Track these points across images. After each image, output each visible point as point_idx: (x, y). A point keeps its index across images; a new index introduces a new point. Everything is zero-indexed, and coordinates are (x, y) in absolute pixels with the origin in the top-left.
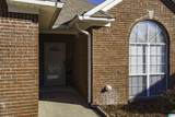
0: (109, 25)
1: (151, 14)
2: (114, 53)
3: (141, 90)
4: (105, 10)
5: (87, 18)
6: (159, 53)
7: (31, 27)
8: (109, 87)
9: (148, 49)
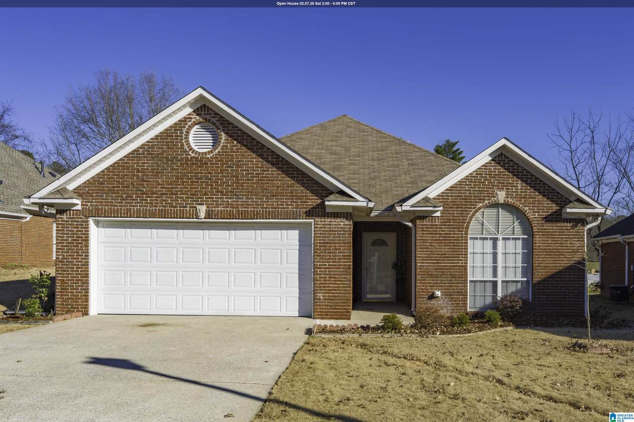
0: (438, 214)
1: (501, 196)
2: (445, 249)
3: (489, 301)
4: (431, 196)
5: (408, 208)
6: (519, 250)
7: (345, 224)
8: (438, 293)
9: (500, 244)
